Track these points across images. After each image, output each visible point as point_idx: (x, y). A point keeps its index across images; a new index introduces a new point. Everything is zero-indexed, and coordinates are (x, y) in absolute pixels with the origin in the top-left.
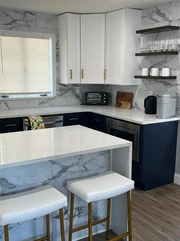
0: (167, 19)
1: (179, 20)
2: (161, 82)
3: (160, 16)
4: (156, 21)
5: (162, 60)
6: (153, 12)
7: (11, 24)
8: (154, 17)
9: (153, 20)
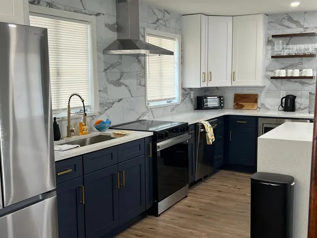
0: (302, 26)
1: (316, 27)
2: (296, 82)
3: (292, 22)
4: (288, 27)
5: (297, 62)
6: (284, 19)
7: (156, 24)
8: (284, 24)
9: (284, 26)
